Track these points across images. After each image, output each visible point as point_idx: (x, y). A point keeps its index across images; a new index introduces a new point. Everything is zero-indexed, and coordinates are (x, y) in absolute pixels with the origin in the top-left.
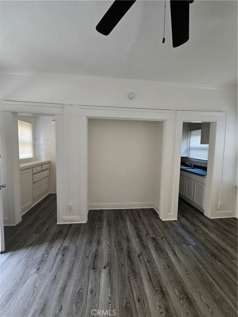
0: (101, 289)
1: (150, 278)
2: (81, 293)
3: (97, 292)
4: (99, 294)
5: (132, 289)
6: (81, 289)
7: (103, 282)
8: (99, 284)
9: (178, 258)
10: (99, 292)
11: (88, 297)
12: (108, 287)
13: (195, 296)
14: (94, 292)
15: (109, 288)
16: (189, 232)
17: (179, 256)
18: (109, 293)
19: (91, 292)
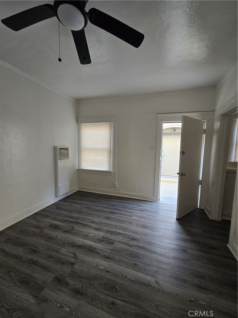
0: (135, 272)
3: (134, 268)
4: (132, 269)
6: (140, 257)
8: (140, 272)
10: (133, 270)
11: (132, 262)
12: (135, 278)
14: (135, 266)
18: (130, 277)
19: (135, 264)
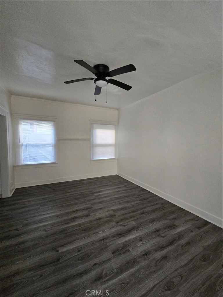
1: (67, 223)
2: (81, 258)
3: (79, 247)
5: (75, 230)
6: (79, 260)
7: (71, 247)
9: (49, 213)
11: (83, 251)
13: (75, 209)
14: (79, 250)
15: (75, 241)
16: (24, 207)
17: (48, 212)
